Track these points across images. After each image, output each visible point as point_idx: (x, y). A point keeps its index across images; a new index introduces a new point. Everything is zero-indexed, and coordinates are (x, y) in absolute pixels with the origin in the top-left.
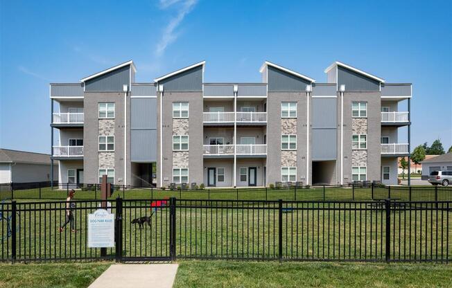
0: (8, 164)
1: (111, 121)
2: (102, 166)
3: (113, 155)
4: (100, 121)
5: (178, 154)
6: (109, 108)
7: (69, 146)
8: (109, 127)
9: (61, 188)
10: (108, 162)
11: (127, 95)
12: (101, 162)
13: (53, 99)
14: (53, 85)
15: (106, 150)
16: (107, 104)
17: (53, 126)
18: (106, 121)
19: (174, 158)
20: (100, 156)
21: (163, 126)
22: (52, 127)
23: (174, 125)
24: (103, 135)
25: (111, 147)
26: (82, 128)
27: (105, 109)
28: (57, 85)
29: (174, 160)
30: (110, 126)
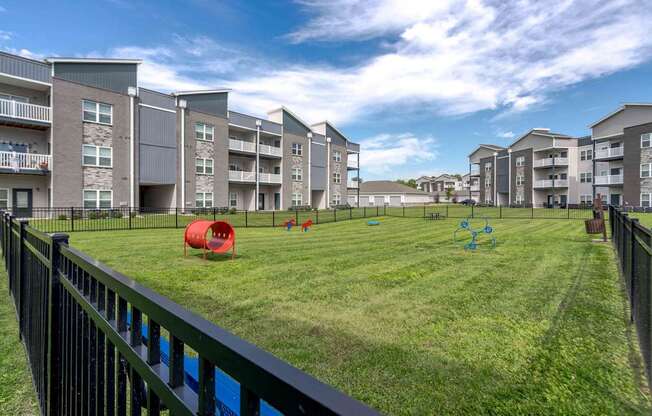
1: (107, 129)
2: (89, 186)
3: (109, 172)
4: (86, 126)
5: (201, 177)
6: (103, 110)
8: (102, 135)
10: (101, 180)
11: (134, 101)
12: (88, 181)
15: (98, 165)
16: (98, 105)
18: (97, 127)
19: (196, 182)
20: (86, 172)
21: (185, 147)
23: (198, 147)
24: (92, 145)
26: (48, 128)
27: (95, 110)
29: (198, 183)
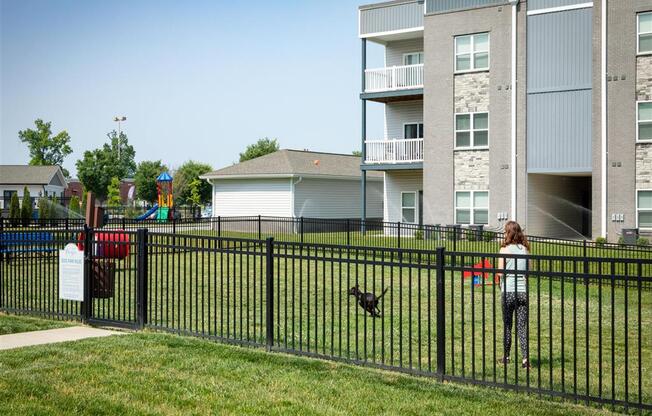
0: (288, 179)
1: (483, 78)
2: (462, 183)
3: (485, 156)
4: (457, 80)
5: (650, 152)
6: (478, 45)
7: (404, 140)
8: (476, 91)
9: (387, 233)
10: (476, 173)
11: (518, 10)
12: (459, 175)
13: (364, 40)
14: (364, 8)
15: (472, 147)
16: (472, 37)
17: (365, 98)
18: (470, 78)
19: (639, 163)
20: (457, 161)
21: (608, 79)
22: (364, 100)
23: (640, 75)
24: (465, 112)
25: (481, 138)
26: (421, 97)
27: (468, 48)
28: (373, 7)
29: (641, 167)
30: (479, 89)
